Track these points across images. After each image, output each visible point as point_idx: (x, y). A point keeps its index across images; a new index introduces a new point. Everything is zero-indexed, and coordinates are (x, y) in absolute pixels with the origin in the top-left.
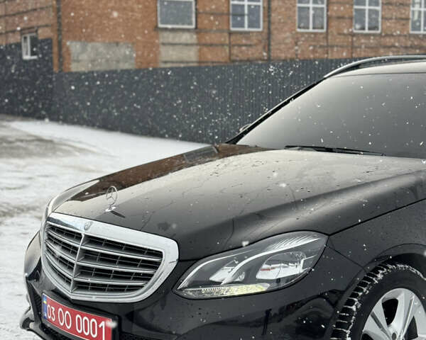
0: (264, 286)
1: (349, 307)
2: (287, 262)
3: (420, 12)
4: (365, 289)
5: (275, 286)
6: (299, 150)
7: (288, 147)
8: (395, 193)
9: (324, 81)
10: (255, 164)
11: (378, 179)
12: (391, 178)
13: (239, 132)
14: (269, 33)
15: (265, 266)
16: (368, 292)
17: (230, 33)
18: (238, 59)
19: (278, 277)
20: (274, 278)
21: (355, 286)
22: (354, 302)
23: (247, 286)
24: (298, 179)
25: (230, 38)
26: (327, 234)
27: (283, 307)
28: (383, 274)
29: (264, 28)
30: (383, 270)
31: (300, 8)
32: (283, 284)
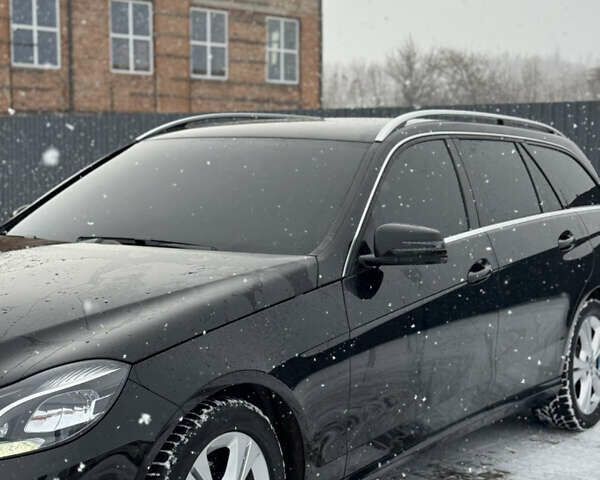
0: (36, 443)
1: (161, 464)
2: (71, 406)
3: (279, 54)
4: (183, 437)
5: (52, 441)
6: (96, 242)
7: (82, 239)
8: (225, 301)
9: (136, 145)
10: (31, 264)
11: (203, 282)
12: (223, 280)
13: (12, 216)
14: (71, 73)
15: (38, 413)
16: (187, 440)
17: (13, 71)
18: (25, 108)
19: (58, 428)
20: (52, 429)
21: (170, 432)
22: (168, 455)
23: (10, 444)
24: (90, 286)
25: (11, 78)
26: (129, 363)
27: (65, 471)
28: (208, 414)
29: (62, 64)
30: (208, 408)
31: (115, 40)
32: (64, 438)
